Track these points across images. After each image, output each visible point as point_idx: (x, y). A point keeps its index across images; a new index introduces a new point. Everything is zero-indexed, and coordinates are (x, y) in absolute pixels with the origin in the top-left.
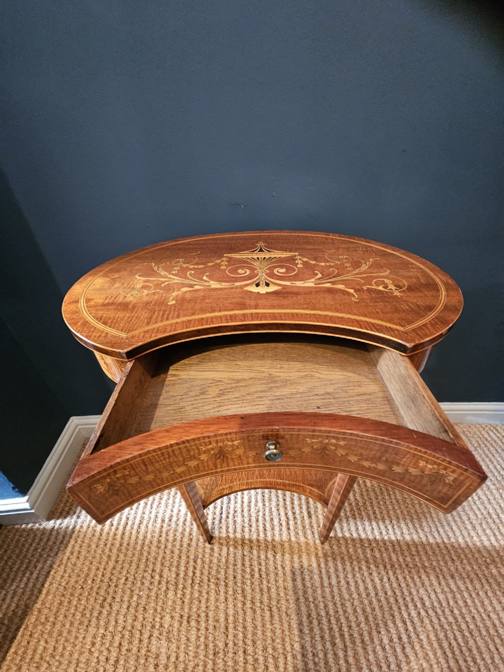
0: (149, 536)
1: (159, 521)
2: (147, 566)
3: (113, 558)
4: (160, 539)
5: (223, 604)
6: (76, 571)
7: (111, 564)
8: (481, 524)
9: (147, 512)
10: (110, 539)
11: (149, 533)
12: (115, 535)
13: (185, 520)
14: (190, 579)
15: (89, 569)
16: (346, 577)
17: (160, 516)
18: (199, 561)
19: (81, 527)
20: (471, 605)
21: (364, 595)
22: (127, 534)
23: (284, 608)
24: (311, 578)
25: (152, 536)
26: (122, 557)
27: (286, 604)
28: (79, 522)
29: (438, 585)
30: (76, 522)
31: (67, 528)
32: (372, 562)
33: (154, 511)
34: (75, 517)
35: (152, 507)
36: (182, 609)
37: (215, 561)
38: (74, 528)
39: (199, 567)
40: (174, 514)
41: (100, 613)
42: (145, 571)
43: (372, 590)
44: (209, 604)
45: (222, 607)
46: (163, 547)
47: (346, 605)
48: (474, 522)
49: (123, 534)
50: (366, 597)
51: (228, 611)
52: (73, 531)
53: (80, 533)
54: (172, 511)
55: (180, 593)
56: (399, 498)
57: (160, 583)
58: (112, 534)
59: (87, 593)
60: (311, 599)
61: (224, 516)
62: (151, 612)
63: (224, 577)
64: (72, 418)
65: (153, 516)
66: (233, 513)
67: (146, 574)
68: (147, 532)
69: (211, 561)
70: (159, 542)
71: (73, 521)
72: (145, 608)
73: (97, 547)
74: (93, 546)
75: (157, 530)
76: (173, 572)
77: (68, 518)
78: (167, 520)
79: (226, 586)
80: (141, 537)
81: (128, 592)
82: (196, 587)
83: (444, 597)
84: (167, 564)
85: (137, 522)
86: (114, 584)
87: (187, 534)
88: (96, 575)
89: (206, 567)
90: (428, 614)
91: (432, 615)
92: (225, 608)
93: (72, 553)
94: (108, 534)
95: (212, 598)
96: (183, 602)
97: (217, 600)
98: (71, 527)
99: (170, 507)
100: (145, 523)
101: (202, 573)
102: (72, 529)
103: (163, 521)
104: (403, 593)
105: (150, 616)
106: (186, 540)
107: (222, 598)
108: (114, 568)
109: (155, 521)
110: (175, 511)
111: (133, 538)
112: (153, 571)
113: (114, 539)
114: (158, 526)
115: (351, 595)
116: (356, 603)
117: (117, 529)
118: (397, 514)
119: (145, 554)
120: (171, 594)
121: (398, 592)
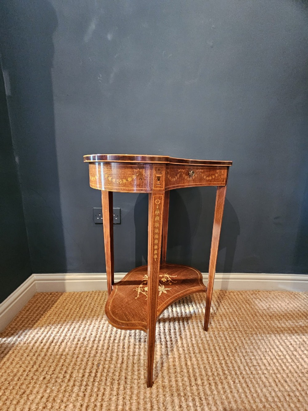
0: (67, 350)
1: (76, 340)
2: (61, 369)
3: (38, 363)
4: (74, 351)
5: (115, 397)
6: (8, 372)
7: (35, 367)
8: (300, 347)
9: (68, 335)
10: (38, 351)
11: (67, 348)
12: (42, 348)
13: (95, 340)
14: (93, 378)
15: (18, 371)
16: (208, 379)
17: (77, 337)
18: (101, 367)
19: (20, 343)
20: (303, 401)
21: (222, 392)
22: (51, 348)
23: (161, 400)
24: (183, 380)
25: (69, 350)
26: (44, 363)
27: (163, 397)
28: (19, 340)
29: (275, 386)
30: (16, 340)
31: (9, 343)
32: (226, 370)
33: (73, 334)
34: (17, 336)
35: (72, 332)
36: (83, 400)
37: (112, 366)
38: (14, 344)
39: (100, 371)
40: (87, 336)
41: (18, 402)
42: (60, 373)
43: (228, 389)
44: (104, 397)
45: (114, 398)
46: (75, 356)
47: (209, 399)
48: (295, 346)
49: (49, 348)
50: (223, 393)
51: (119, 402)
52: (13, 346)
53: (17, 347)
54: (86, 334)
55: (83, 388)
56: (242, 330)
57: (69, 380)
58: (40, 348)
59: (12, 387)
60: (182, 394)
61: (122, 338)
62: (59, 401)
63: (117, 377)
64: (33, 275)
65: (72, 337)
66: (128, 336)
67: (60, 375)
68: (66, 347)
69: (109, 367)
70: (74, 353)
71: (14, 339)
72: (54, 399)
73: (28, 356)
74: (25, 355)
75: (73, 346)
76: (80, 373)
77: (12, 337)
78: (81, 340)
79: (119, 384)
80: (61, 350)
81: (44, 386)
82: (96, 384)
83: (282, 395)
84: (77, 368)
85: (60, 341)
86: (34, 381)
87: (94, 348)
88: (22, 375)
89: (105, 371)
90: (271, 406)
91: (274, 407)
92: (116, 400)
93: (8, 360)
94: (38, 348)
95: (107, 393)
96: (85, 395)
97: (111, 394)
98: (12, 343)
99: (85, 332)
100: (65, 341)
101: (102, 375)
102: (13, 344)
103: (79, 340)
104: (251, 391)
105: (57, 404)
106: (93, 352)
107: (115, 393)
108: (37, 370)
109: (73, 341)
110: (89, 334)
111: (56, 350)
112: (66, 372)
113: (41, 351)
114: (75, 343)
115: (212, 392)
116: (216, 397)
117: (45, 345)
118: (242, 340)
119: (62, 361)
120: (76, 389)
121: (246, 390)
